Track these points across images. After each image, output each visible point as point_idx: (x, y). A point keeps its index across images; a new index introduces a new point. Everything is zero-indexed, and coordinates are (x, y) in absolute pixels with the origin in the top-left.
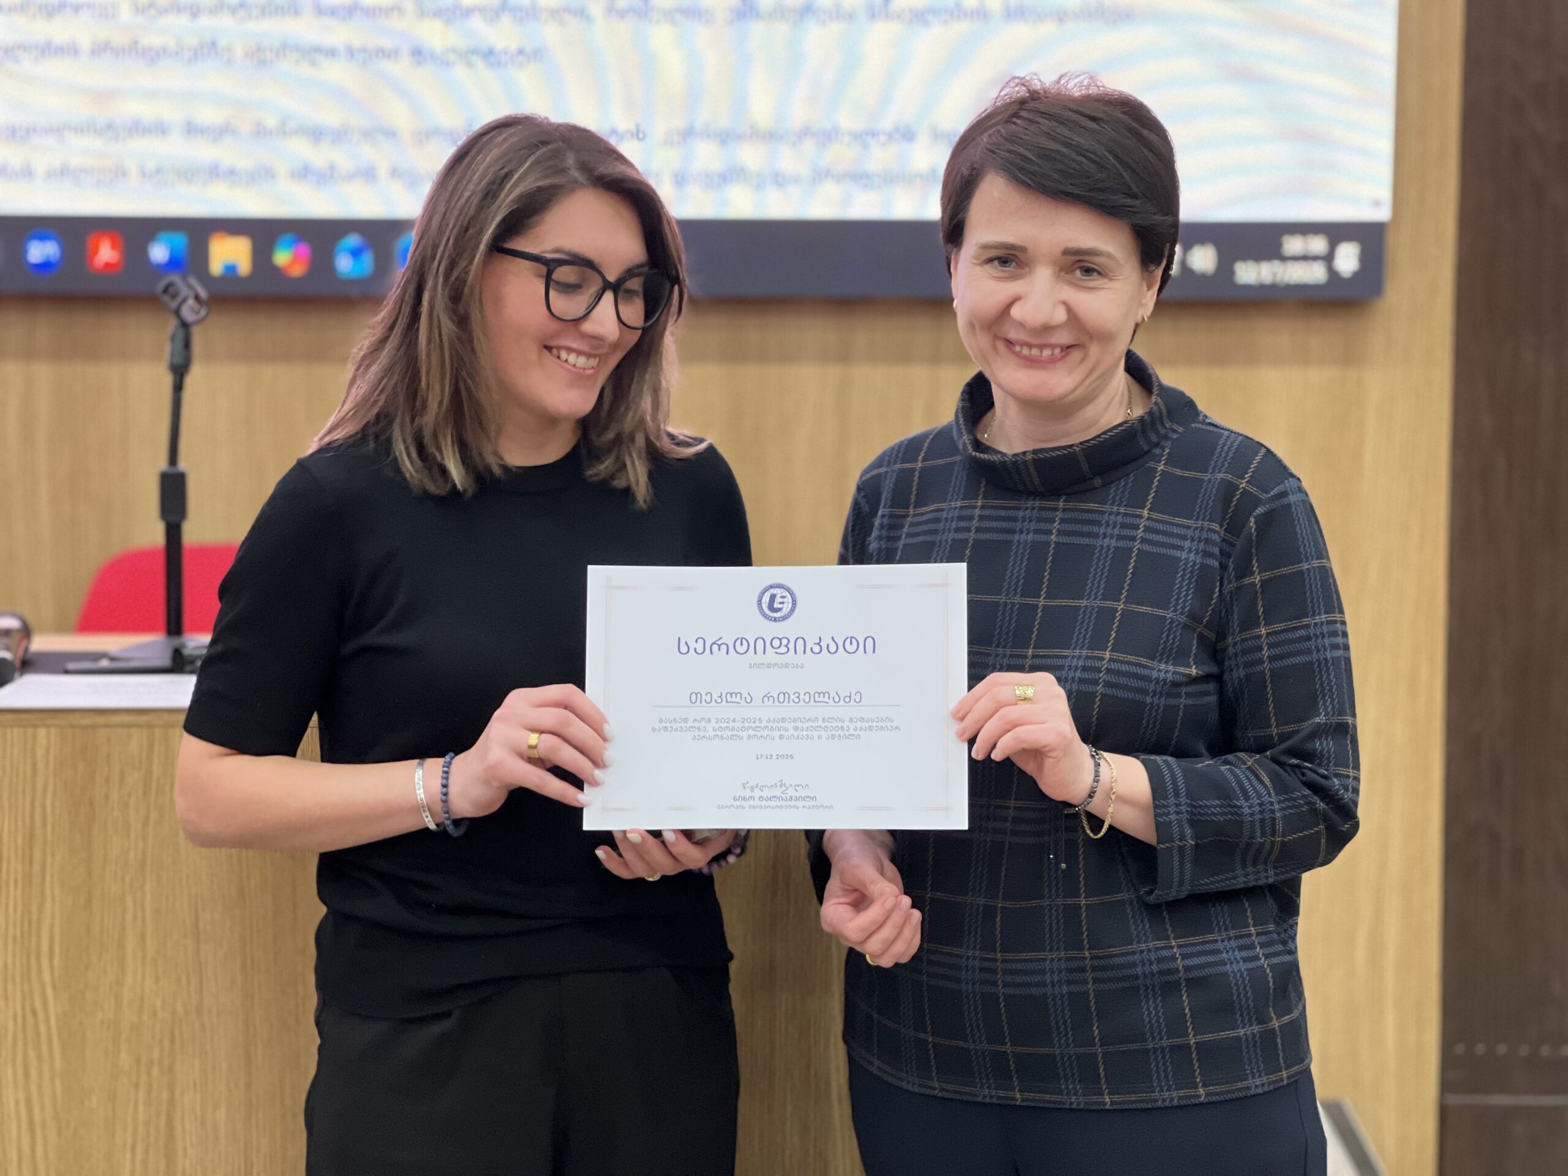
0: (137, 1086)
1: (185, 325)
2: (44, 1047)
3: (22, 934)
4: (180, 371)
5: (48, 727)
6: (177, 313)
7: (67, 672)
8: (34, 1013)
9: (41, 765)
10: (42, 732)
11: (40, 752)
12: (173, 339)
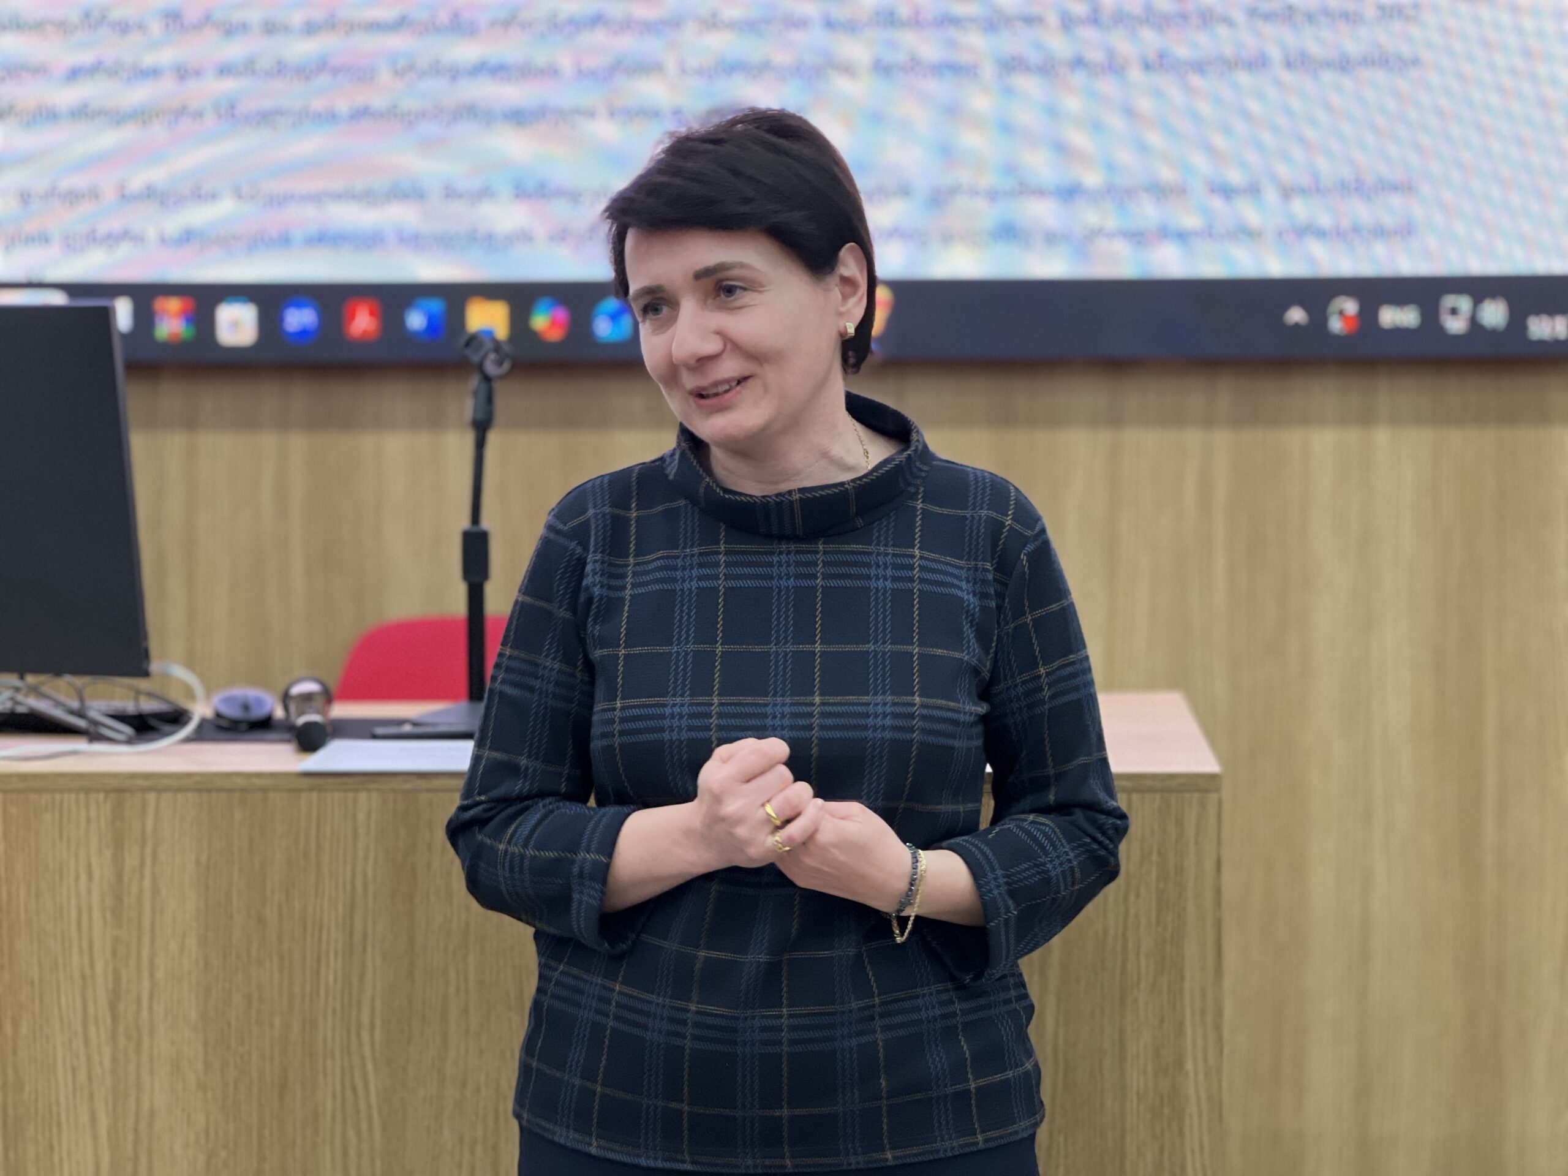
0: (460, 1165)
1: (487, 379)
2: (364, 1126)
3: (342, 1006)
4: (482, 427)
5: (369, 790)
6: (480, 367)
7: (375, 737)
8: (354, 1089)
9: (361, 831)
10: (363, 797)
11: (361, 817)
12: (475, 394)
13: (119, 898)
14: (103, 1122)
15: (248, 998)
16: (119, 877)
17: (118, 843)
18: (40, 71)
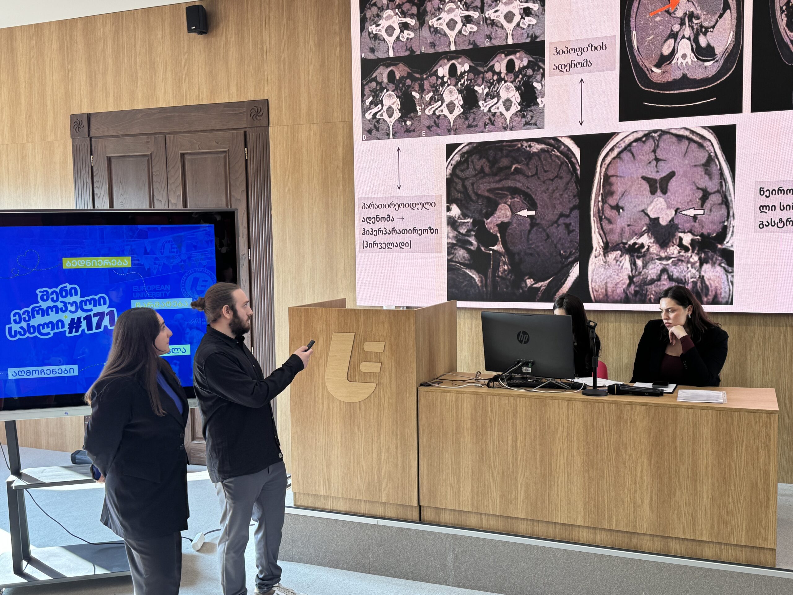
2: (612, 462)
3: (608, 440)
8: (610, 455)
9: (611, 411)
13: (568, 419)
14: (565, 457)
15: (591, 438)
16: (568, 415)
17: (568, 410)
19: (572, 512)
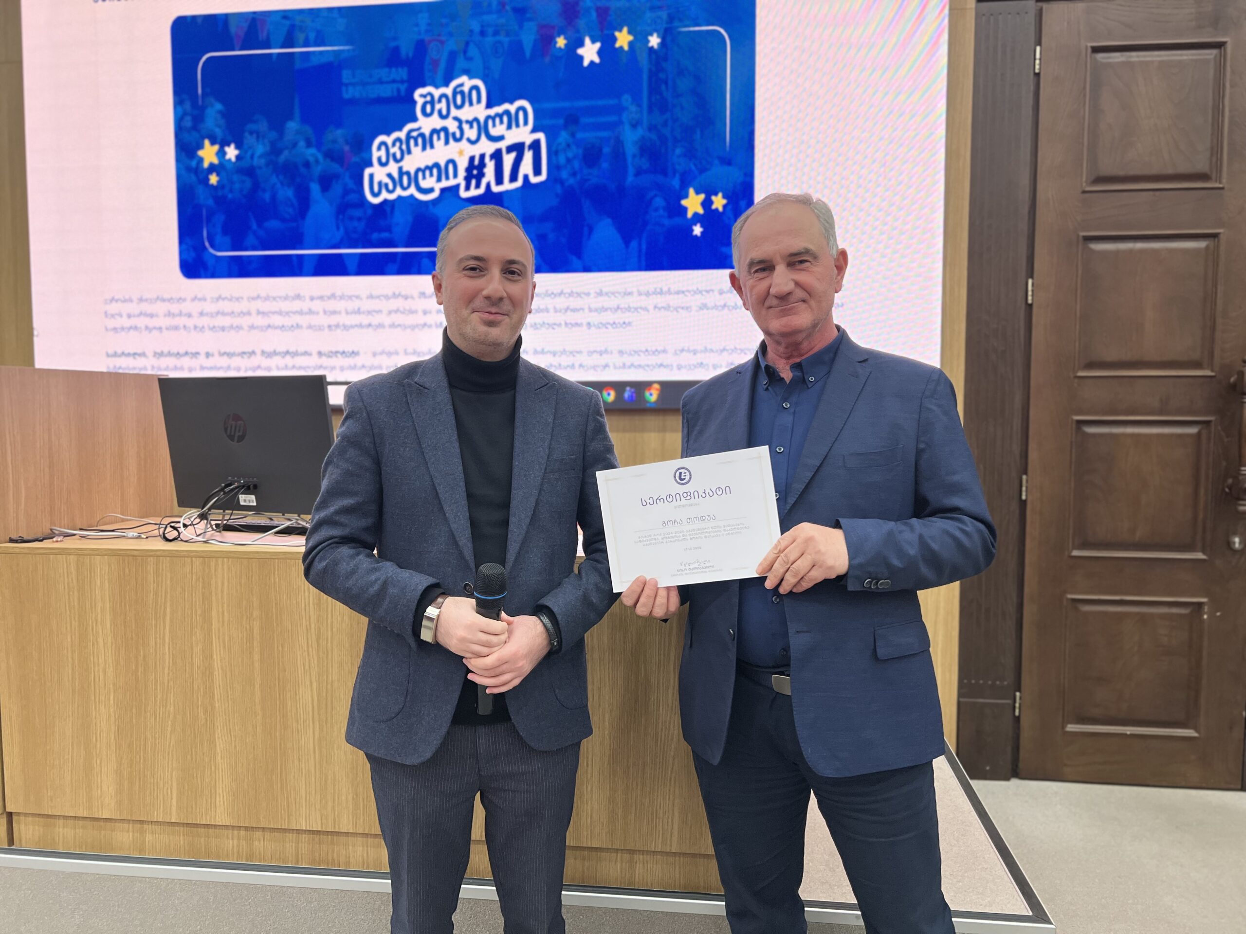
18: (379, 312)
19: (330, 804)
